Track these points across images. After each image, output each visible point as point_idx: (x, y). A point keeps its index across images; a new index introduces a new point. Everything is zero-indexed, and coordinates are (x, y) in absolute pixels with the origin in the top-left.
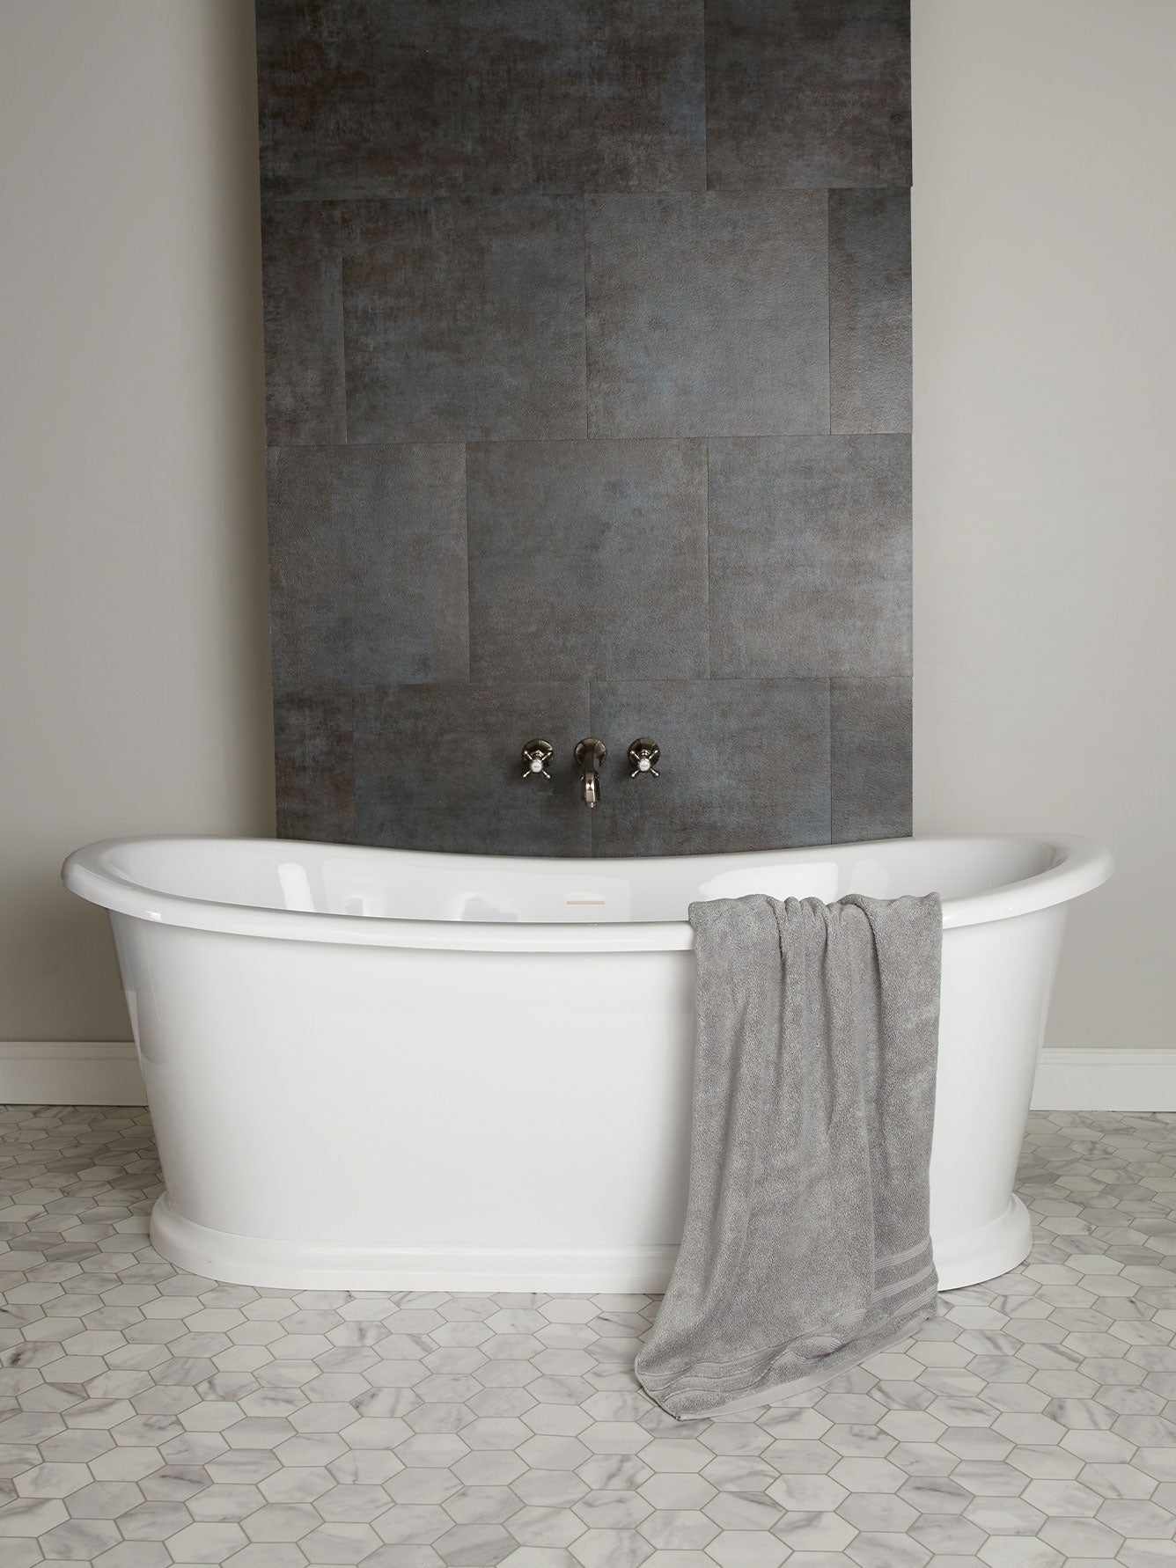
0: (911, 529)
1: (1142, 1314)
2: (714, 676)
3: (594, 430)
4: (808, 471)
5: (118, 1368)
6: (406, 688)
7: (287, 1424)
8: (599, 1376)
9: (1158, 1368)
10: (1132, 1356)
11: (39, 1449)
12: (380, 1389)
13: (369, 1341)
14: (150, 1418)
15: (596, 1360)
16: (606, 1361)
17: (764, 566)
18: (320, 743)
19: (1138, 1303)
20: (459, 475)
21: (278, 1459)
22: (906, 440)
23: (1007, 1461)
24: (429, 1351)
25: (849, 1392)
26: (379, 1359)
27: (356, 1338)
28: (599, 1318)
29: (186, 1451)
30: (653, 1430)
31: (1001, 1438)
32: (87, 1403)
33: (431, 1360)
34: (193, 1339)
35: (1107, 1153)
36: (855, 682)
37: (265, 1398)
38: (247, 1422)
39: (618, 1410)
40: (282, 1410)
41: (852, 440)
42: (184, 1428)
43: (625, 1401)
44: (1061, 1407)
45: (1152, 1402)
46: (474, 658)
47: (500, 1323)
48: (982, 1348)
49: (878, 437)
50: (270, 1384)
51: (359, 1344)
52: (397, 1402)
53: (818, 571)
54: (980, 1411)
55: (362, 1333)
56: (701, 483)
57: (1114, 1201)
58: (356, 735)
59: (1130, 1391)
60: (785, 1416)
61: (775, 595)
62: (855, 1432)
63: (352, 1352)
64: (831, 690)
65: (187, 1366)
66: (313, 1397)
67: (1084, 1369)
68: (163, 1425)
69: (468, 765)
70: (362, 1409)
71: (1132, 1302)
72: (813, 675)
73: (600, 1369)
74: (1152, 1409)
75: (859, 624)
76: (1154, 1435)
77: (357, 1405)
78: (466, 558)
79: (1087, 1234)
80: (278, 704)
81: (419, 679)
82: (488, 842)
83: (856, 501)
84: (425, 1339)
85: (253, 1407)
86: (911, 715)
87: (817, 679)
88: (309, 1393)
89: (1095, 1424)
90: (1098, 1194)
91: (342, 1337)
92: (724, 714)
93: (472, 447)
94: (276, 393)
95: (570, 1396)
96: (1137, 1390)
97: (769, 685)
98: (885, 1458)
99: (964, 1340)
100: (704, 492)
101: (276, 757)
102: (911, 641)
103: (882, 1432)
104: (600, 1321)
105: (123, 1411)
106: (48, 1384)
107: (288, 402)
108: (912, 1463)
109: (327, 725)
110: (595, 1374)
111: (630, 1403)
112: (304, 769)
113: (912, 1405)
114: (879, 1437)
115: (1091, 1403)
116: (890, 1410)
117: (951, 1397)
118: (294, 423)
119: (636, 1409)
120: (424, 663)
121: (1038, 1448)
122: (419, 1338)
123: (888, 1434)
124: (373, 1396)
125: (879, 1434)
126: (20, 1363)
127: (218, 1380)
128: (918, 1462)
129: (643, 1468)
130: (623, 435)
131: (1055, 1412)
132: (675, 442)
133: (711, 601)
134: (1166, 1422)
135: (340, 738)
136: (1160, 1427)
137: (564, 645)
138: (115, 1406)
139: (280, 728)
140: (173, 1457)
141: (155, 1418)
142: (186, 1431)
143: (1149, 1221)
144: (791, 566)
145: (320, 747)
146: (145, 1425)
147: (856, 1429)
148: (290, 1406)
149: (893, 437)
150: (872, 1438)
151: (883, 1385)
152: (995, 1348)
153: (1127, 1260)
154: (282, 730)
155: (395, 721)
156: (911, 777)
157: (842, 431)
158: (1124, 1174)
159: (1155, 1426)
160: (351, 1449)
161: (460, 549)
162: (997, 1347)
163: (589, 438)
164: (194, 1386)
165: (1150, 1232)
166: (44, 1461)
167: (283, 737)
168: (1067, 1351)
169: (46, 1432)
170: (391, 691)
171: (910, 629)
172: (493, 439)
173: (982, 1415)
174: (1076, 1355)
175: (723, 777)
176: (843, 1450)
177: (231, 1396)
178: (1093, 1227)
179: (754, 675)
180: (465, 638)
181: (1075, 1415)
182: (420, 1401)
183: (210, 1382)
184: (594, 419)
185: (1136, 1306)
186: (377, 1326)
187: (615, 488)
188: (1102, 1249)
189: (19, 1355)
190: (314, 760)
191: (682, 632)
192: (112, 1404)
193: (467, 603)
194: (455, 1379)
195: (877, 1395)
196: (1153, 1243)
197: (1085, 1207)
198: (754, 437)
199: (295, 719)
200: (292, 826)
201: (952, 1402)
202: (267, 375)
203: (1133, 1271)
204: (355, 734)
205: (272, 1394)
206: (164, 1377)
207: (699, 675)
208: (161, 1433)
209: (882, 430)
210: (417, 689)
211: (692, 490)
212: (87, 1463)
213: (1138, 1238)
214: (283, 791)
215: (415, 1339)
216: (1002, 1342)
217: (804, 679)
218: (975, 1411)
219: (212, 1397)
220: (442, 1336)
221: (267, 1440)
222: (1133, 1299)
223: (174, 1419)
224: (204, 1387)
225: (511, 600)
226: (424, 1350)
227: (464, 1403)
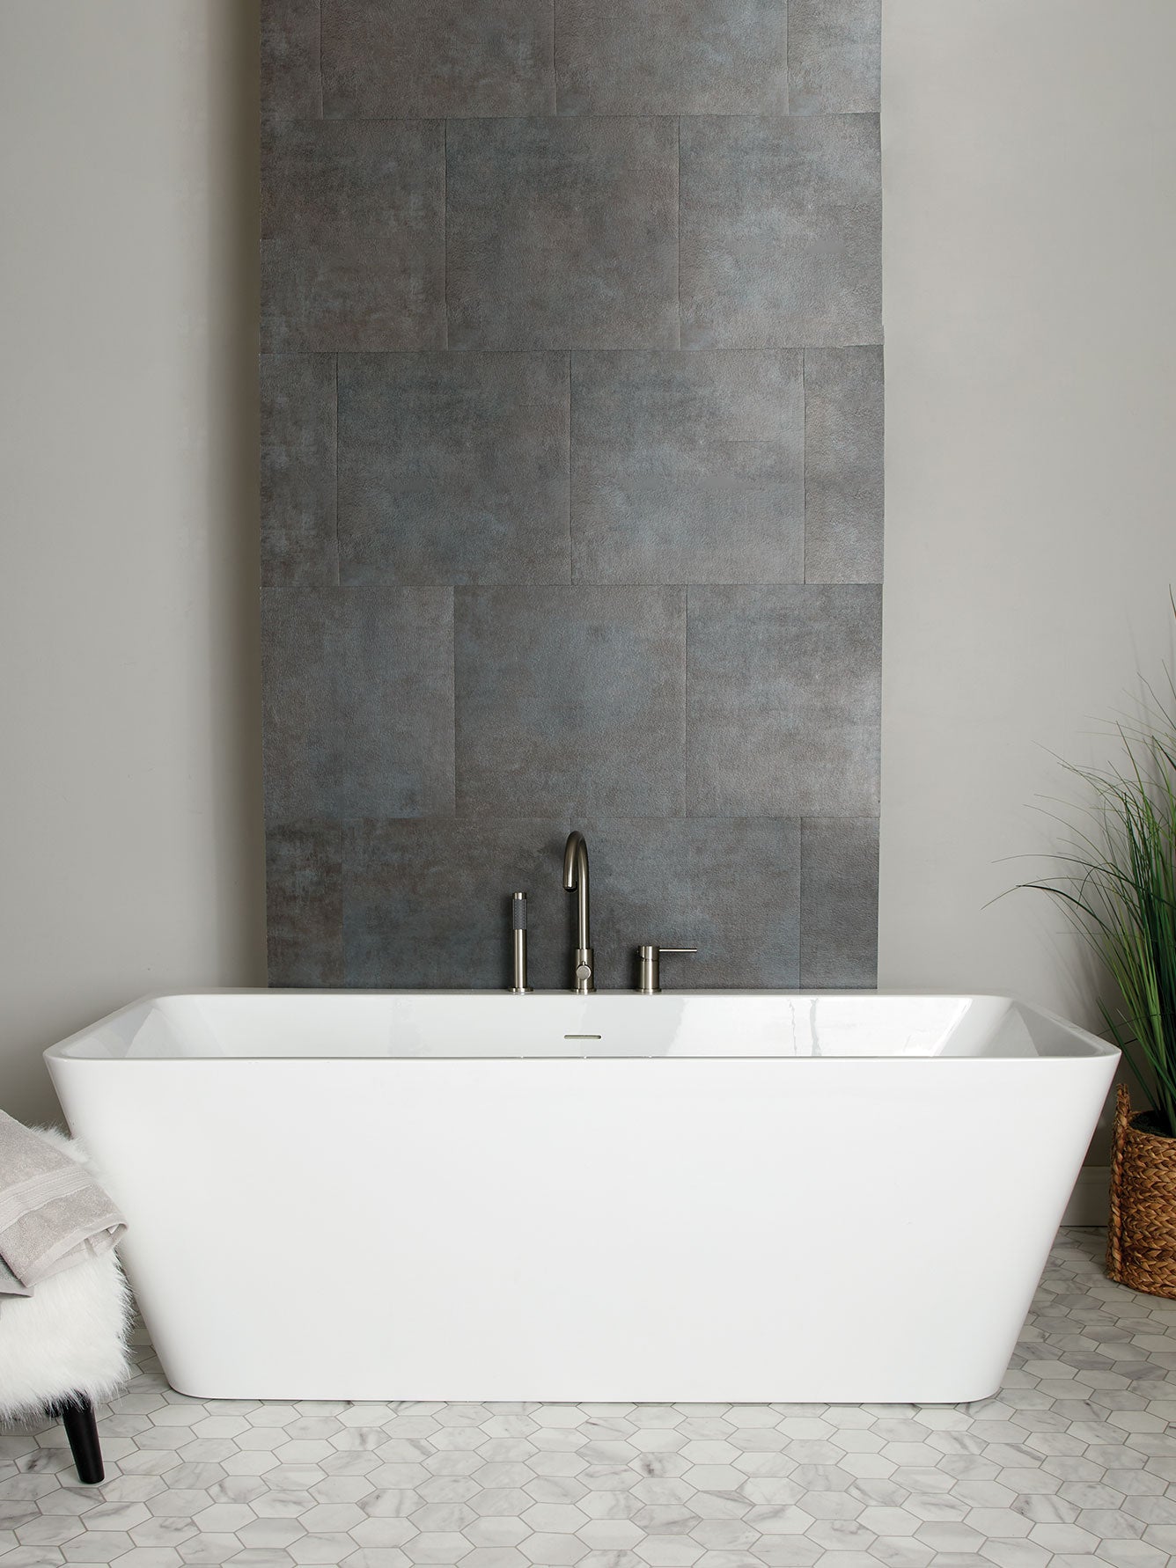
0: (881, 676)
1: (1097, 1415)
2: (690, 814)
3: (577, 575)
4: (783, 619)
5: (131, 1473)
6: (393, 822)
7: (297, 1524)
8: (592, 1476)
9: (1116, 1465)
10: (1091, 1454)
11: (61, 1551)
12: (384, 1490)
13: (371, 1445)
14: (165, 1521)
15: (588, 1461)
16: (596, 1463)
17: (739, 710)
18: (310, 874)
19: (1094, 1405)
20: (448, 618)
21: (292, 1558)
22: (878, 589)
23: (980, 1553)
24: (429, 1455)
25: (828, 1489)
26: (381, 1462)
27: (358, 1441)
28: (587, 1422)
29: (203, 1550)
30: (646, 1527)
31: (974, 1532)
32: (104, 1507)
33: (431, 1463)
34: (201, 1445)
35: (1056, 1265)
36: (825, 821)
37: (274, 1500)
38: (258, 1523)
39: (611, 1509)
40: (292, 1512)
41: (825, 590)
42: (199, 1529)
43: (617, 1500)
44: (1027, 1503)
45: (1112, 1497)
46: (460, 794)
47: (495, 1428)
48: (949, 1448)
49: (851, 587)
50: (278, 1486)
51: (360, 1449)
52: (401, 1503)
53: (791, 715)
54: (952, 1507)
55: (363, 1438)
56: (679, 628)
57: (1065, 1310)
58: (345, 867)
59: (1090, 1487)
60: (771, 1512)
61: (750, 737)
62: (835, 1527)
63: (354, 1456)
64: (801, 830)
65: (197, 1471)
66: (321, 1499)
67: (1045, 1466)
68: (179, 1526)
69: (452, 896)
70: (369, 1510)
71: (1088, 1404)
72: (785, 815)
73: (591, 1470)
74: (1113, 1503)
75: (829, 766)
76: (1115, 1528)
77: (363, 1505)
78: (453, 698)
79: (1042, 1340)
80: (270, 836)
81: (406, 813)
82: (471, 970)
83: (828, 649)
84: (423, 1443)
85: (263, 1509)
86: (878, 854)
87: (789, 818)
88: (315, 1494)
89: (1061, 1518)
90: (1049, 1303)
91: (344, 1442)
92: (699, 850)
93: (459, 591)
94: (271, 535)
95: (565, 1495)
96: (1098, 1486)
97: (742, 824)
98: (866, 1551)
99: (932, 1440)
100: (682, 637)
101: (268, 887)
102: (879, 783)
103: (861, 1527)
104: (588, 1425)
105: (138, 1514)
106: (65, 1488)
107: (282, 544)
108: (891, 1556)
109: (316, 856)
110: (587, 1475)
111: (622, 1502)
112: (295, 898)
113: (888, 1501)
114: (859, 1532)
115: (1054, 1498)
116: (867, 1506)
117: (924, 1493)
118: (288, 565)
119: (628, 1508)
120: (411, 798)
121: (1007, 1540)
122: (419, 1442)
123: (868, 1529)
124: (378, 1497)
125: (859, 1529)
126: (36, 1468)
127: (228, 1483)
128: (897, 1554)
129: (639, 1562)
130: (606, 581)
131: (1022, 1507)
132: (655, 589)
133: (689, 742)
134: (1126, 1516)
135: (330, 869)
136: (1122, 1521)
137: (546, 782)
138: (131, 1509)
139: (272, 859)
140: (190, 1556)
141: (171, 1520)
142: (201, 1532)
143: (1098, 1329)
144: (765, 710)
145: (310, 877)
146: (162, 1526)
147: (837, 1525)
148: (300, 1508)
149: (865, 587)
150: (852, 1533)
151: (858, 1482)
152: (962, 1448)
153: (1080, 1366)
154: (274, 861)
155: (382, 853)
156: (877, 913)
157: (816, 580)
158: (1073, 1286)
159: (1116, 1519)
160: (360, 1547)
161: (447, 688)
162: (964, 1446)
163: (573, 584)
164: (206, 1490)
165: (1100, 1339)
166: (67, 1562)
167: (274, 867)
168: (1029, 1450)
169: (66, 1534)
170: (379, 824)
171: (878, 772)
172: (480, 583)
173: (954, 1511)
174: (1040, 1455)
175: (698, 912)
176: (826, 1545)
177: (242, 1498)
178: (1047, 1335)
179: (728, 814)
180: (451, 775)
181: (1042, 1510)
182: (422, 1501)
183: (220, 1485)
184: (578, 566)
185: (1092, 1408)
186: (377, 1431)
187: (597, 632)
188: (1056, 1355)
189: (35, 1461)
190: (304, 890)
191: (660, 771)
192: (128, 1507)
193: (453, 741)
194: (455, 1481)
195: (855, 1492)
196: (1103, 1349)
197: (1039, 1316)
198: (731, 585)
199: (286, 850)
200: (282, 954)
201: (925, 1498)
202: (262, 518)
203: (1085, 1375)
204: (343, 865)
205: (282, 1496)
206: (177, 1481)
207: (675, 813)
208: (176, 1534)
209: (855, 579)
210: (404, 823)
211: (671, 635)
212: (108, 1563)
213: (1090, 1345)
214: (273, 920)
215: (414, 1443)
216: (968, 1442)
217: (776, 818)
218: (947, 1506)
219: (224, 1499)
220: (440, 1441)
221: (279, 1540)
222: (1088, 1401)
223: (189, 1520)
224: (215, 1490)
225: (496, 739)
226: (423, 1453)
227: (465, 1503)
